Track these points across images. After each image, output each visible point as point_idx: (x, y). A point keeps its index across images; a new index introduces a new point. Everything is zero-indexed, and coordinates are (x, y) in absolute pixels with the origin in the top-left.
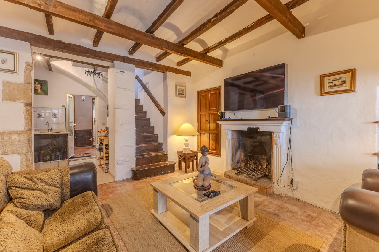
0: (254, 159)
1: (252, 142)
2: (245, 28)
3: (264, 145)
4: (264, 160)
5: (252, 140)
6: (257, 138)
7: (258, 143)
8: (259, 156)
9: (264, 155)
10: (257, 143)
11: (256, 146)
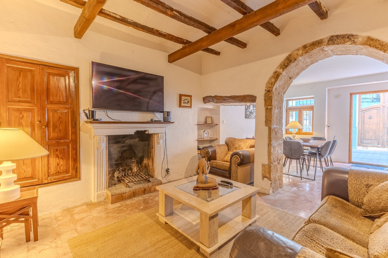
0: (122, 166)
1: (120, 148)
2: (159, 31)
3: (133, 148)
4: (134, 163)
5: (120, 145)
6: (126, 142)
7: (127, 147)
8: (129, 160)
9: (133, 158)
10: (125, 147)
11: (125, 151)
